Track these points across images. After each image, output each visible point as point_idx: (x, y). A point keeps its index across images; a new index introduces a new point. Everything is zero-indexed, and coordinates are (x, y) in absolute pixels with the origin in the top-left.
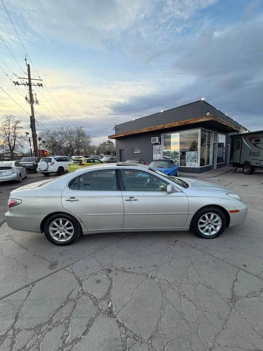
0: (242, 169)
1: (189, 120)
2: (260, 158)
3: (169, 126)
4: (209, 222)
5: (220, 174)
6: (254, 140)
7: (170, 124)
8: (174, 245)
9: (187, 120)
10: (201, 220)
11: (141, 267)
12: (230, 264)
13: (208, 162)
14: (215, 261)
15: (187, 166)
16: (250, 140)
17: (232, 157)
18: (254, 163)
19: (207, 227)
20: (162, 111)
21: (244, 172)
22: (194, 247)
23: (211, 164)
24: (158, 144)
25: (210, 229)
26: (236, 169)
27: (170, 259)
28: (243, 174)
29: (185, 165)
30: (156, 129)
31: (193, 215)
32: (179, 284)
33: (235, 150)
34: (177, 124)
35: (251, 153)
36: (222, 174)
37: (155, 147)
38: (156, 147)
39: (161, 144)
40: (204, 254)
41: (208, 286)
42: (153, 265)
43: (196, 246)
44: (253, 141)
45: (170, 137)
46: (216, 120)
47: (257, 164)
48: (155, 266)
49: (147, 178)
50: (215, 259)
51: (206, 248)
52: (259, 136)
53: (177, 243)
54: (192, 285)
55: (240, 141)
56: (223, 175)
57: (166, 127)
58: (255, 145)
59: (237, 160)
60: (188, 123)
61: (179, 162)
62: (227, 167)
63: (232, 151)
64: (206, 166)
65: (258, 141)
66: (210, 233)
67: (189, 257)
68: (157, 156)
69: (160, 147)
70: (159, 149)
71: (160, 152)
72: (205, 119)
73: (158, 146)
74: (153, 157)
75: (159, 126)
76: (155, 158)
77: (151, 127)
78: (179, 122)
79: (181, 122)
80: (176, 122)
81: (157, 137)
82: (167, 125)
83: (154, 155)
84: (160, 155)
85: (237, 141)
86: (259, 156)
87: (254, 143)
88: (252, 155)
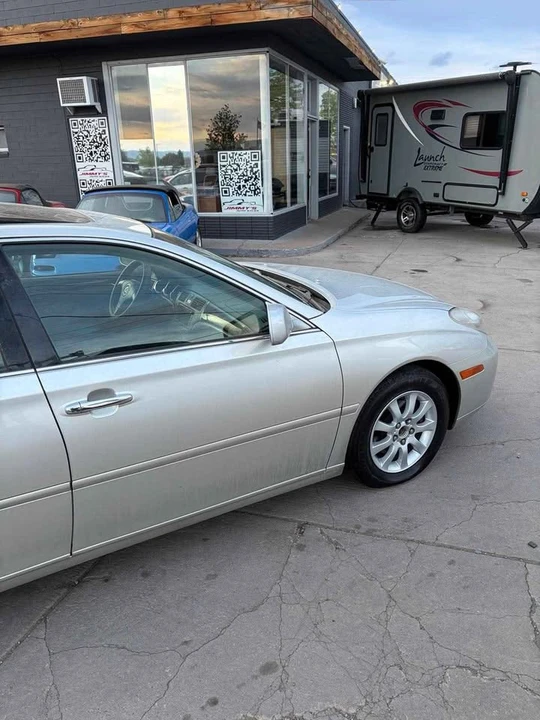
0: (393, 215)
1: (224, 7)
2: (443, 176)
3: (136, 25)
4: (403, 424)
5: (335, 235)
6: (431, 111)
7: (139, 17)
8: (301, 548)
9: (215, 8)
10: (380, 426)
11: (214, 702)
12: (494, 555)
13: (294, 195)
14: (452, 562)
15: (226, 212)
16: (418, 110)
17: (364, 172)
18: (427, 196)
19: (397, 446)
21: (399, 227)
22: (369, 533)
23: (302, 200)
24: (88, 111)
25: (405, 448)
26: (377, 215)
27: (313, 610)
28: (395, 234)
29: (219, 209)
30: (74, 36)
31: (357, 413)
32: (383, 705)
33: (372, 149)
34: (172, 21)
35: (421, 160)
36: (339, 237)
37: (78, 125)
38: (85, 128)
39: (105, 113)
40: (413, 546)
41: (471, 664)
42: (257, 668)
43: (374, 526)
44: (426, 117)
45: (142, 82)
46: (321, 20)
47: (436, 195)
48: (268, 669)
49: (113, 278)
50: (448, 554)
51: (405, 520)
52: (441, 97)
53: (310, 532)
54: (427, 686)
55: (386, 114)
56: (345, 240)
57: (125, 30)
58: (430, 130)
59: (378, 186)
60: (223, 21)
61: (194, 196)
62: (345, 209)
63: (365, 152)
64: (289, 208)
65: (438, 115)
66: (405, 462)
67: (372, 577)
68: (93, 171)
69: (107, 129)
70: (100, 137)
71: (109, 150)
72: (286, 11)
73: (95, 121)
74: (79, 173)
75: (88, 23)
76: (88, 178)
77: (50, 23)
78: (180, 12)
79: (189, 10)
80: (167, 10)
81: (84, 78)
82: (128, 19)
83: (78, 165)
84: (108, 165)
85: (379, 115)
86: (440, 168)
87: (429, 122)
88: (423, 166)
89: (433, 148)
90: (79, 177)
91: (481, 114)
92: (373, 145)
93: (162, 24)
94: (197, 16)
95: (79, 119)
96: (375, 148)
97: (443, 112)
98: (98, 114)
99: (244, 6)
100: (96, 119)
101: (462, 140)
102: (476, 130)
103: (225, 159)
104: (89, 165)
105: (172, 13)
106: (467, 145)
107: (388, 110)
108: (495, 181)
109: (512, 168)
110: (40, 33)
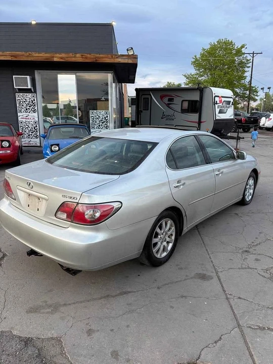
1: (101, 56)
3: (61, 58)
6: (168, 98)
7: (63, 55)
8: (241, 217)
9: (98, 55)
16: (162, 98)
20: (34, 23)
22: (253, 213)
24: (28, 91)
30: (29, 59)
31: (246, 182)
33: (142, 111)
34: (78, 58)
35: (164, 116)
37: (19, 97)
38: (24, 98)
39: (35, 92)
44: (166, 100)
53: (239, 214)
57: (55, 59)
58: (168, 105)
60: (101, 61)
65: (171, 100)
68: (27, 117)
69: (36, 99)
70: (32, 102)
71: (36, 108)
72: (127, 60)
73: (29, 95)
74: (19, 118)
75: (37, 55)
76: (24, 120)
77: (18, 53)
78: (82, 55)
79: (86, 55)
80: (76, 54)
81: (28, 77)
82: (58, 55)
83: (19, 114)
84: (36, 115)
85: (144, 98)
86: (173, 120)
87: (167, 102)
88: (165, 119)
89: (169, 112)
90: (19, 120)
91: (189, 101)
92: (142, 110)
93: (74, 59)
94: (90, 57)
95: (21, 94)
96: (143, 111)
97: (173, 99)
98: (32, 92)
99: (110, 56)
100: (30, 94)
101: (182, 109)
102: (187, 106)
103: (93, 114)
104: (25, 114)
105: (78, 55)
106: (183, 111)
107: (149, 97)
108: (197, 125)
109: (202, 120)
110: (12, 56)
